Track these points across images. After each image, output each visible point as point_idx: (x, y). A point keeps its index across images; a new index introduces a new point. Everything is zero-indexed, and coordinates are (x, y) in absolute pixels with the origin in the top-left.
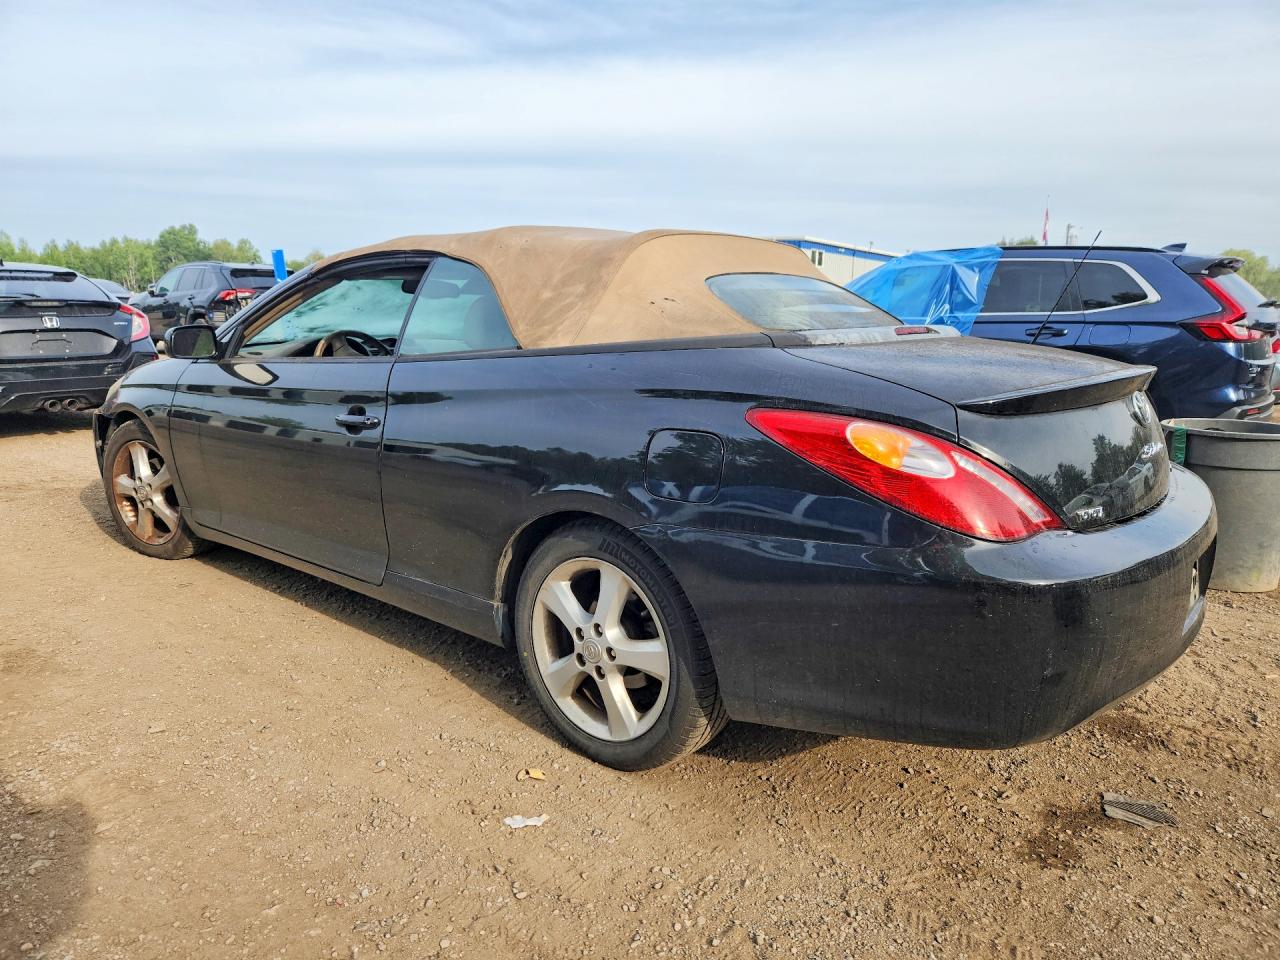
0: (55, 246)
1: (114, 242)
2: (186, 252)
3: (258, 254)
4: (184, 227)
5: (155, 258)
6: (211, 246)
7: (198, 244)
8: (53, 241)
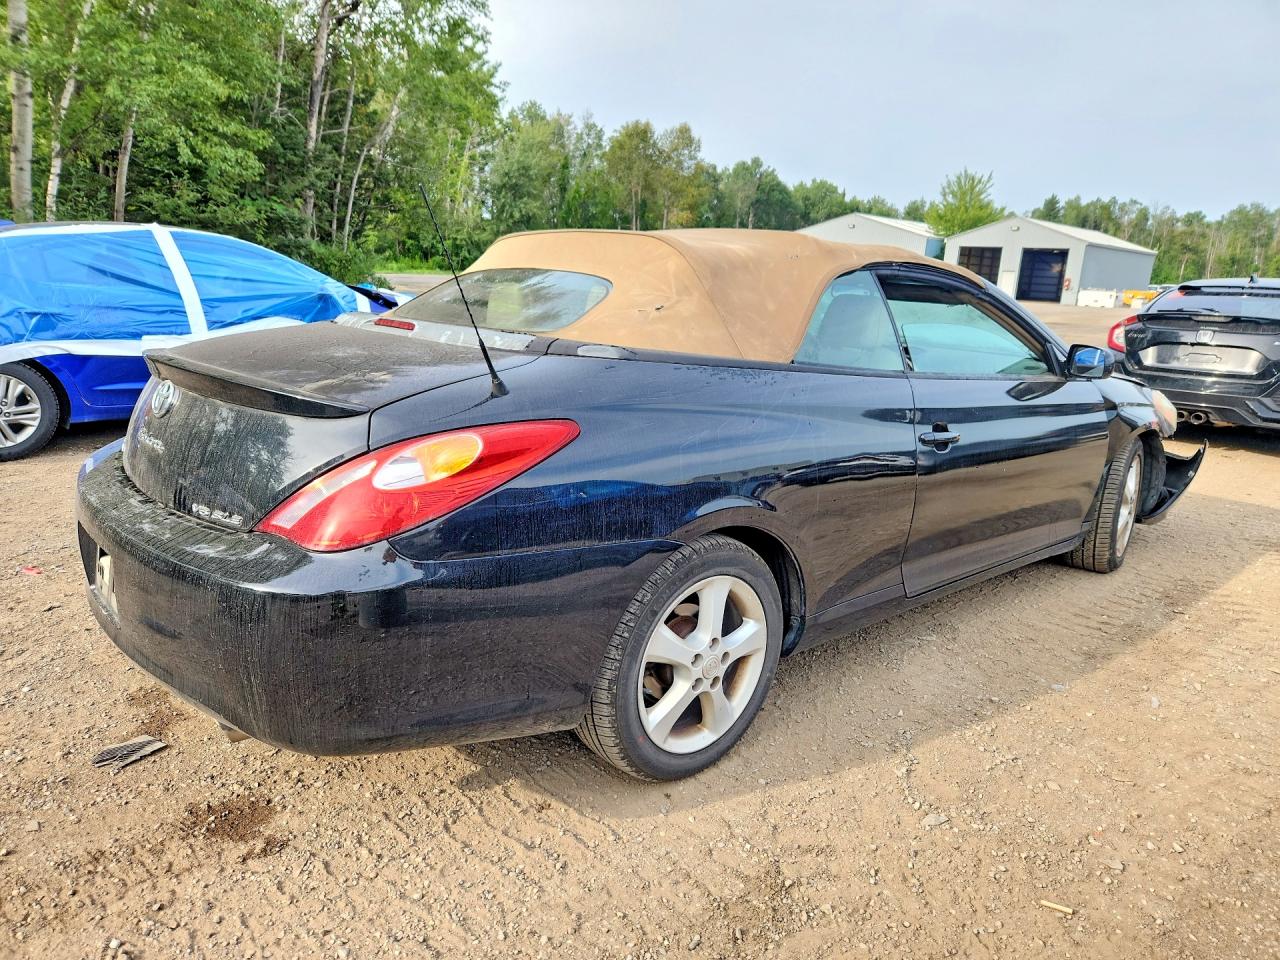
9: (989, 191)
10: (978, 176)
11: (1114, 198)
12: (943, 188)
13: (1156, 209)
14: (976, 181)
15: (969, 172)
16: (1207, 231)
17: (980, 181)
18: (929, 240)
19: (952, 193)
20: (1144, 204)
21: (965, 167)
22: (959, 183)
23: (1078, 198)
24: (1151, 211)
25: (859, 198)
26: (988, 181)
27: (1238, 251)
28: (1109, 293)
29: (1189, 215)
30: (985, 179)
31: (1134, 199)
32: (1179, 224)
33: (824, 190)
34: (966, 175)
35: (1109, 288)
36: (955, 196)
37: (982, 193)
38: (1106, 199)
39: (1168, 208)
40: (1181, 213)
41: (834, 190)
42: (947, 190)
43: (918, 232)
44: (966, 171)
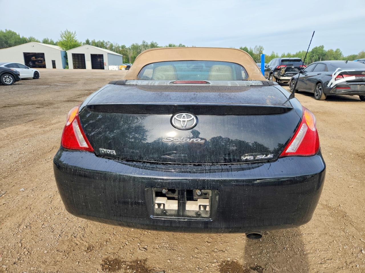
0: (284, 55)
1: (300, 52)
2: (318, 54)
3: (342, 53)
4: (320, 47)
5: (309, 56)
6: (327, 51)
7: (323, 51)
8: (284, 53)
9: (76, 37)
10: (71, 32)
11: (104, 40)
12: (61, 35)
13: (114, 44)
14: (71, 34)
15: (68, 30)
16: (127, 50)
17: (72, 34)
18: (61, 51)
19: (64, 36)
20: (112, 42)
21: (67, 29)
22: (66, 34)
23: (94, 40)
24: (113, 44)
25: (25, 37)
26: (75, 34)
27: (135, 55)
28: (116, 66)
29: (122, 46)
30: (74, 33)
31: (109, 41)
32: (120, 48)
33: (11, 33)
34: (68, 32)
35: (116, 65)
36: (65, 38)
37: (73, 38)
38: (102, 41)
39: (117, 44)
40: (120, 45)
41: (15, 34)
42: (62, 36)
43: (57, 49)
44: (67, 30)
